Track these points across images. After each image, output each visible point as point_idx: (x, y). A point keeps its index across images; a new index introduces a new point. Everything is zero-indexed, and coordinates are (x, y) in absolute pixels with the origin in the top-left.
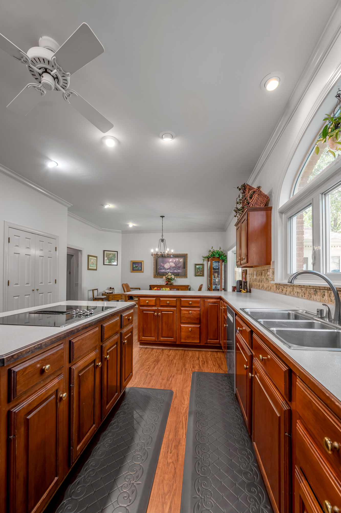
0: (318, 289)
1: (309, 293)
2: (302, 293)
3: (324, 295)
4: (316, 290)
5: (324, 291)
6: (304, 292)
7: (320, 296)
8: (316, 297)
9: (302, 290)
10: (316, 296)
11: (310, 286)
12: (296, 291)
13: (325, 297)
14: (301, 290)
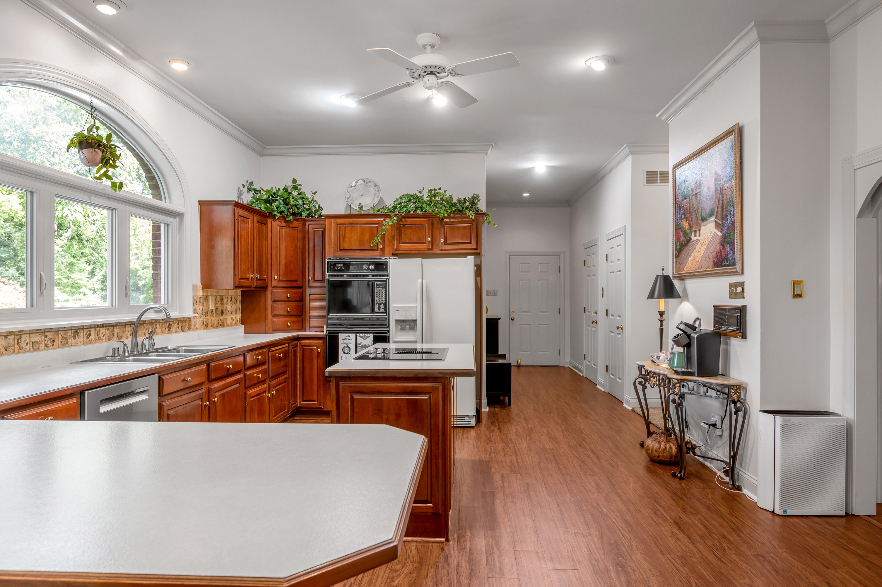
0: (79, 329)
1: (63, 338)
2: (48, 341)
3: (90, 334)
4: (76, 331)
5: (90, 329)
6: (50, 339)
7: (83, 337)
8: (76, 341)
9: (46, 336)
10: (77, 339)
11: (65, 327)
12: (28, 340)
13: (90, 338)
14: (43, 338)
